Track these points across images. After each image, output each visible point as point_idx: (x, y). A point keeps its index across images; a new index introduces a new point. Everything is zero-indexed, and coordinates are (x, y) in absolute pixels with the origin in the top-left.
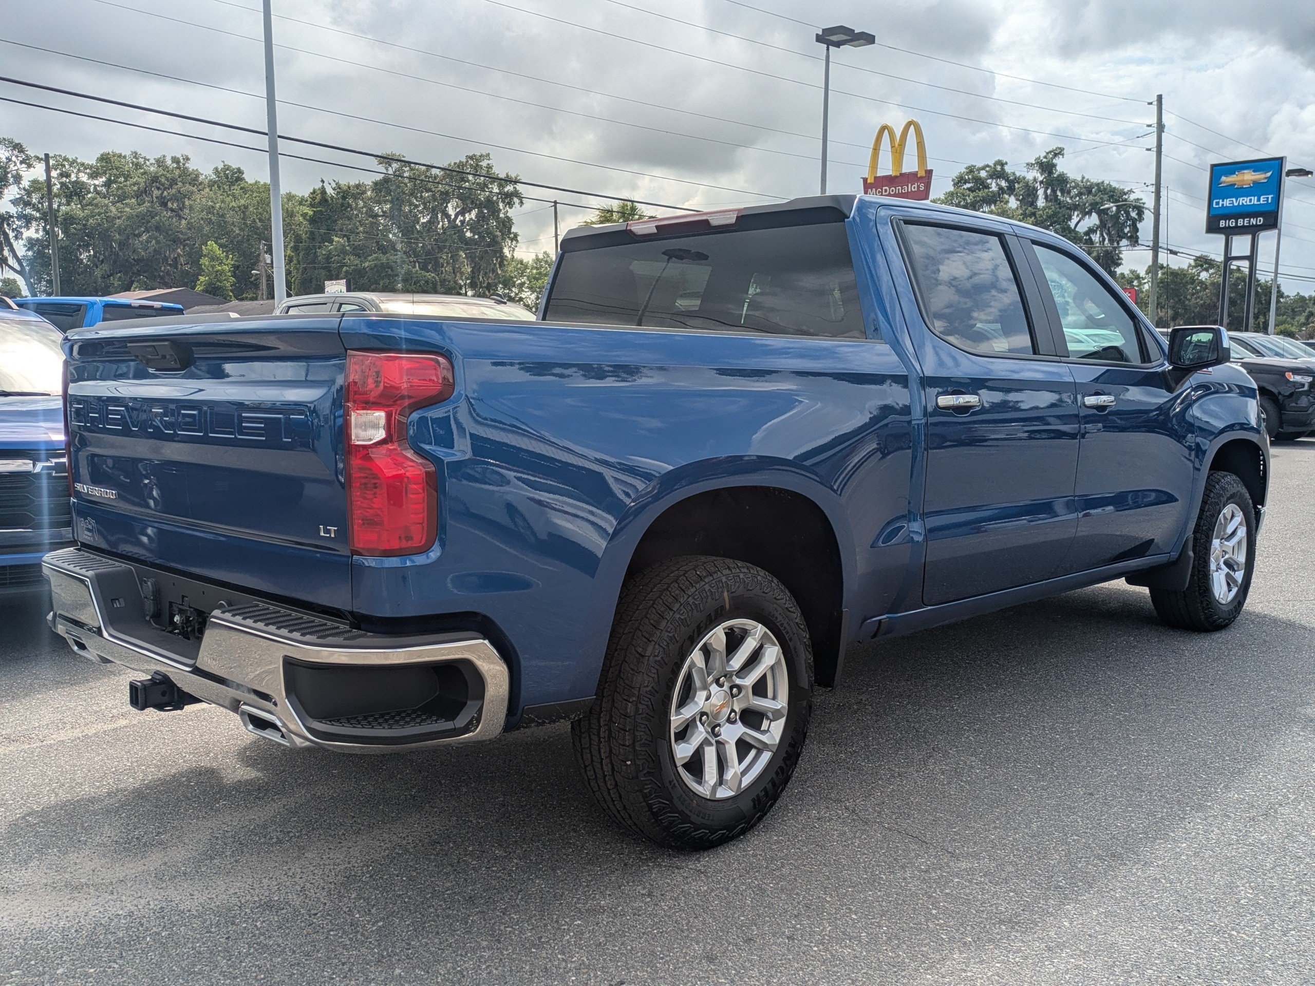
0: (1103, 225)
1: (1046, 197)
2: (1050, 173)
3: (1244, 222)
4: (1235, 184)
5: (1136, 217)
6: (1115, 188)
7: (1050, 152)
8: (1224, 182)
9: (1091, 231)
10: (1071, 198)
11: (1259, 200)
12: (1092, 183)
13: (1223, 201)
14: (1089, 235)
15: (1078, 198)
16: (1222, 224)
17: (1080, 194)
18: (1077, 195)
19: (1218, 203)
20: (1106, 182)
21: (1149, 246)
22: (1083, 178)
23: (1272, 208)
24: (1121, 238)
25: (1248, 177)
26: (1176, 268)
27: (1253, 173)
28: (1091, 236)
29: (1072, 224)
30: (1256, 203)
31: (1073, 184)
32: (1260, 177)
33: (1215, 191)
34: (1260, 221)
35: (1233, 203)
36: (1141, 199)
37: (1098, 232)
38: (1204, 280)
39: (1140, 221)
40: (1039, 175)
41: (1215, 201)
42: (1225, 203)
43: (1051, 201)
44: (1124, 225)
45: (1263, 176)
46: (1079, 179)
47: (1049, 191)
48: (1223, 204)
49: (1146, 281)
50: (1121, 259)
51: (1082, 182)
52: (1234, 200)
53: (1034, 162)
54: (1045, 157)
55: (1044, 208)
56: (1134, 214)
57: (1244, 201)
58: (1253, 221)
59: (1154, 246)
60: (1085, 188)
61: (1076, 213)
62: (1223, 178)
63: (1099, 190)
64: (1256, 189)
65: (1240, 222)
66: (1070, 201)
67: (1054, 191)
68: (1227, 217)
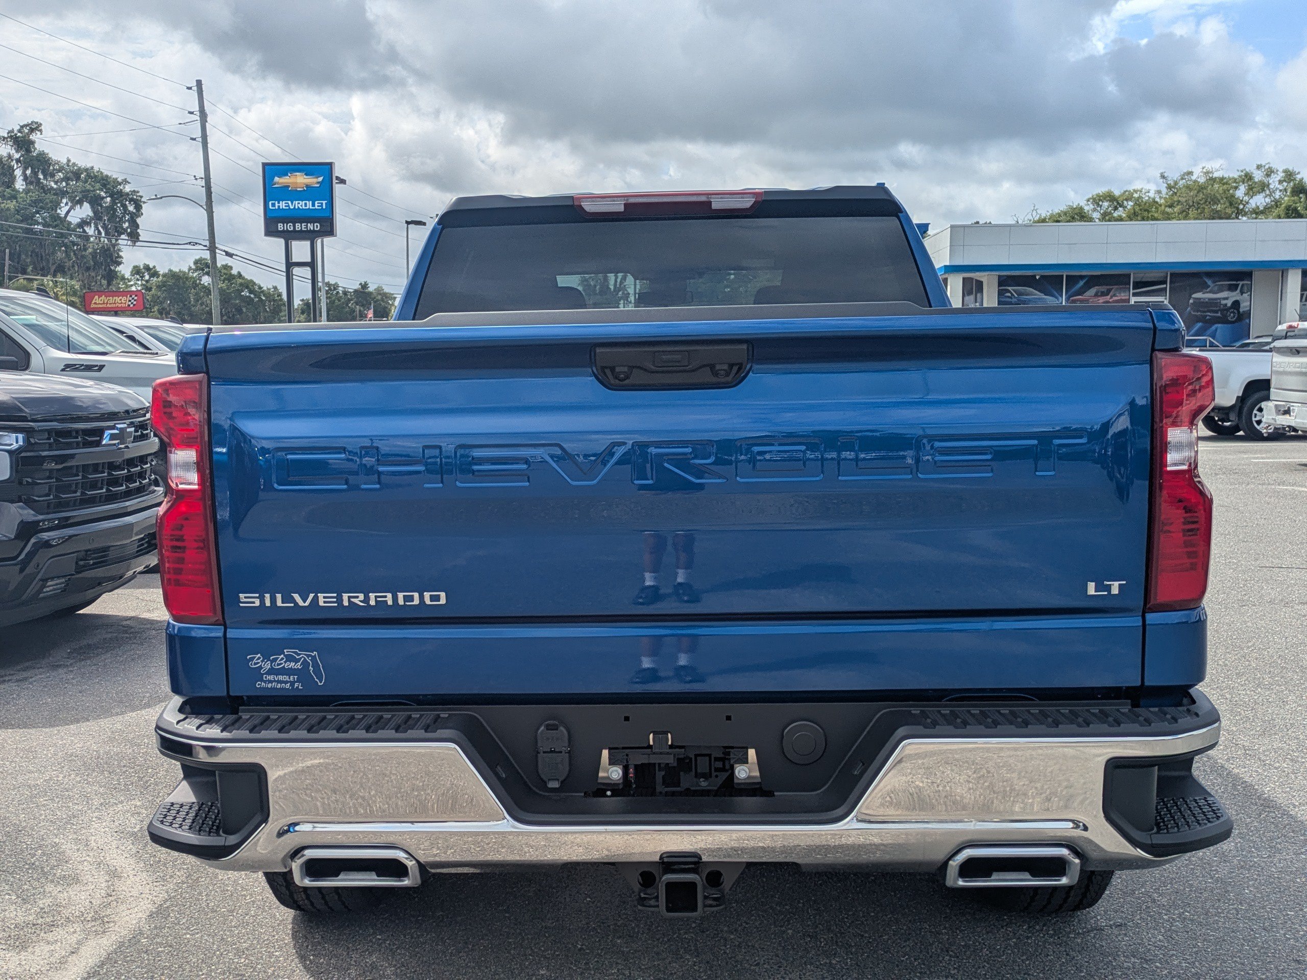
0: (97, 217)
1: (26, 178)
2: (28, 151)
3: (301, 226)
4: (289, 186)
5: (134, 211)
6: (107, 176)
7: (26, 126)
8: (278, 183)
9: (84, 223)
10: (56, 183)
11: (313, 205)
12: (79, 169)
13: (279, 203)
14: (83, 228)
15: (64, 184)
16: (280, 227)
17: (67, 179)
18: (62, 180)
19: (273, 205)
20: (96, 169)
21: (205, 246)
22: (69, 161)
23: (328, 214)
24: (120, 234)
25: (300, 180)
26: (178, 271)
27: (305, 177)
28: (86, 228)
29: (62, 212)
30: (311, 207)
31: (57, 167)
32: (312, 181)
33: (270, 193)
34: (317, 226)
35: (289, 206)
36: (138, 192)
37: (93, 225)
38: (206, 284)
39: (139, 216)
40: (14, 151)
41: (270, 203)
42: (281, 204)
43: (31, 183)
44: (121, 221)
45: (315, 180)
46: (64, 161)
47: (28, 172)
48: (279, 206)
49: (132, 283)
50: (121, 257)
51: (68, 166)
52: (289, 202)
53: (6, 136)
54: (19, 131)
55: (27, 191)
56: (131, 208)
57: (300, 204)
58: (310, 226)
59: (210, 247)
60: (72, 172)
61: (64, 201)
62: (277, 179)
63: (89, 176)
64: (308, 193)
65: (298, 227)
66: (55, 186)
67: (35, 173)
68: (285, 220)
